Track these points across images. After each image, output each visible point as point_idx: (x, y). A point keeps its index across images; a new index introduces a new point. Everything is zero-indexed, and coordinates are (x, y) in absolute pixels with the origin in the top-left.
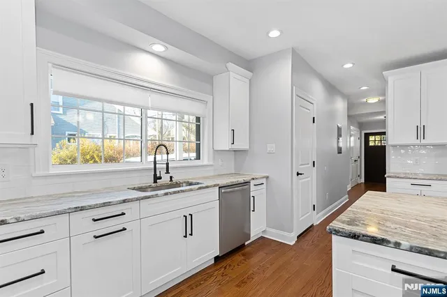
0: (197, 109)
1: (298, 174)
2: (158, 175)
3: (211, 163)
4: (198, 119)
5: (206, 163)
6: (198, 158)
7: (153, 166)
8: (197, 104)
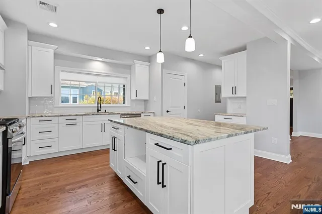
0: (122, 81)
1: (168, 112)
2: (99, 109)
3: (129, 106)
4: (124, 86)
5: (127, 105)
6: (124, 103)
7: (97, 105)
8: (122, 79)
